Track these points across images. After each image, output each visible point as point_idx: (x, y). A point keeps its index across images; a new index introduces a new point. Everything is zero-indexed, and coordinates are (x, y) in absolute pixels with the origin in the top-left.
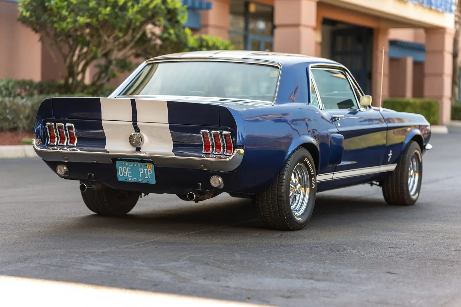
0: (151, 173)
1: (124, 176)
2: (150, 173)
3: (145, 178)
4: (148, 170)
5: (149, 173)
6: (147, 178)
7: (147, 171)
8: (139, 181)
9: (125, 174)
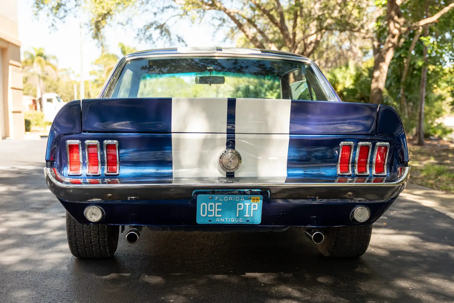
0: (256, 209)
1: (209, 216)
2: (254, 209)
3: (245, 216)
4: (253, 204)
5: (252, 209)
6: (249, 216)
7: (250, 206)
8: (233, 221)
9: (211, 213)
